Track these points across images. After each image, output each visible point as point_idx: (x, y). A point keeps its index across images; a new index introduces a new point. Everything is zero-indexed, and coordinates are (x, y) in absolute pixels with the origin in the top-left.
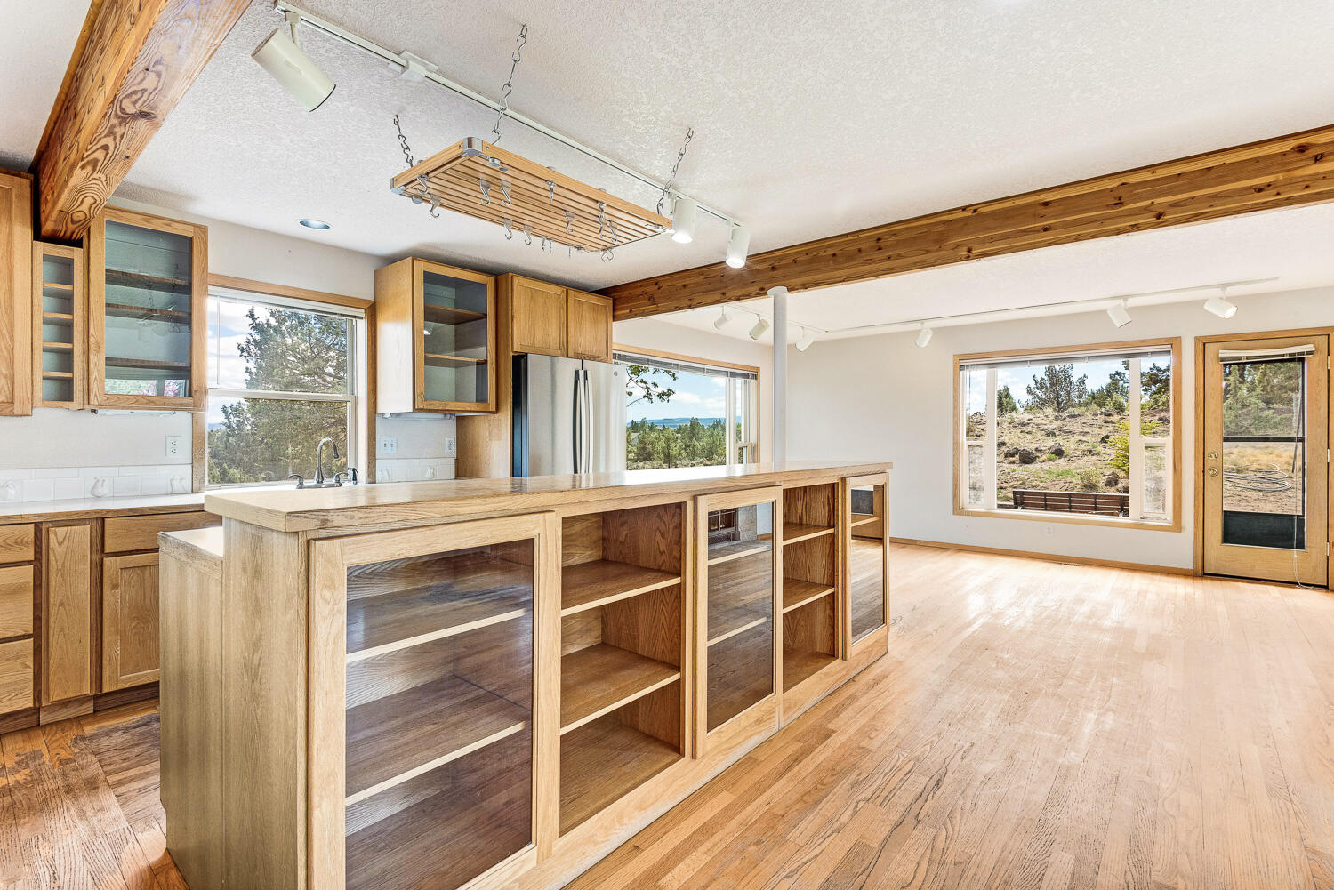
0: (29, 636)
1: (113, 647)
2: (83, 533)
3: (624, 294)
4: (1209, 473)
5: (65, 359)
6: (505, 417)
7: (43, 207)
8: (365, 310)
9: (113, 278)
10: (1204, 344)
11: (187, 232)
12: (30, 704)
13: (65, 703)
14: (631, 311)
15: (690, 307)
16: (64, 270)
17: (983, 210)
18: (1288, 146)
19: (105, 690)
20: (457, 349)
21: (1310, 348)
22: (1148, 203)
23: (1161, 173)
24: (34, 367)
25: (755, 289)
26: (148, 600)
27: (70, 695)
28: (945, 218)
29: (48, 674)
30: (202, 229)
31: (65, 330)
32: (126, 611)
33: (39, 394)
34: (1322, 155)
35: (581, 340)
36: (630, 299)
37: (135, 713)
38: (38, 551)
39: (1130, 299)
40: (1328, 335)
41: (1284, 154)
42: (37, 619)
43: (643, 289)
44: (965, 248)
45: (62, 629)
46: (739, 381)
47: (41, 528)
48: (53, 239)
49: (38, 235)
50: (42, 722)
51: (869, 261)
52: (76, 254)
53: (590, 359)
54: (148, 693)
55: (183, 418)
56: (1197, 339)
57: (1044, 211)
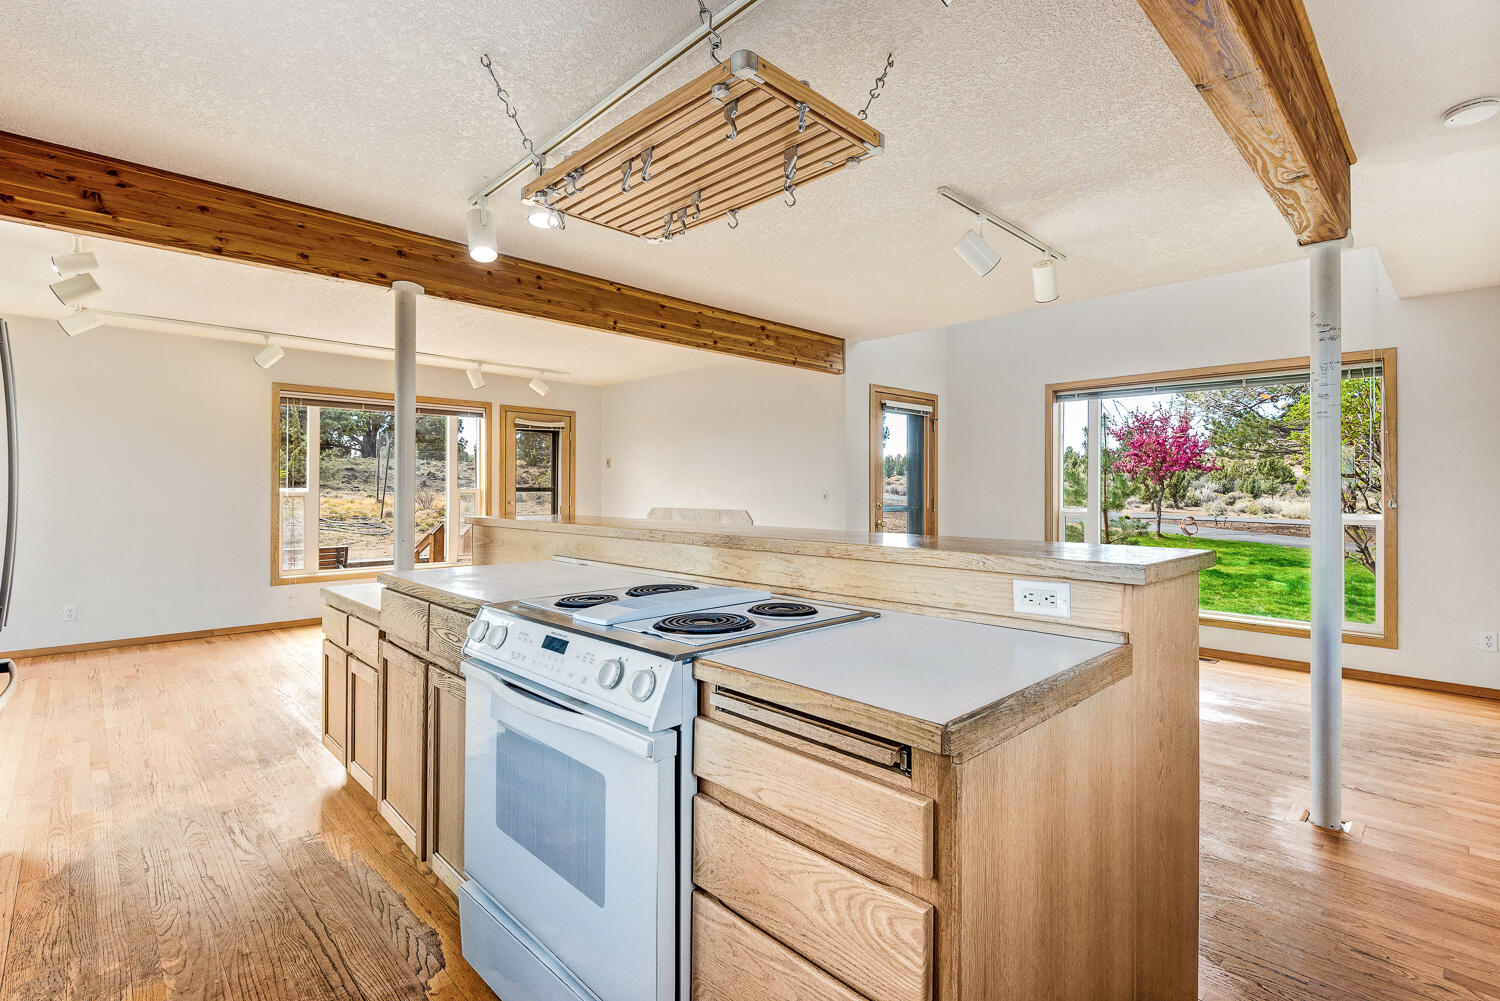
10: (506, 411)
17: (624, 291)
18: (758, 324)
22: (710, 331)
28: (597, 284)
39: (484, 366)
40: (571, 417)
44: (612, 320)
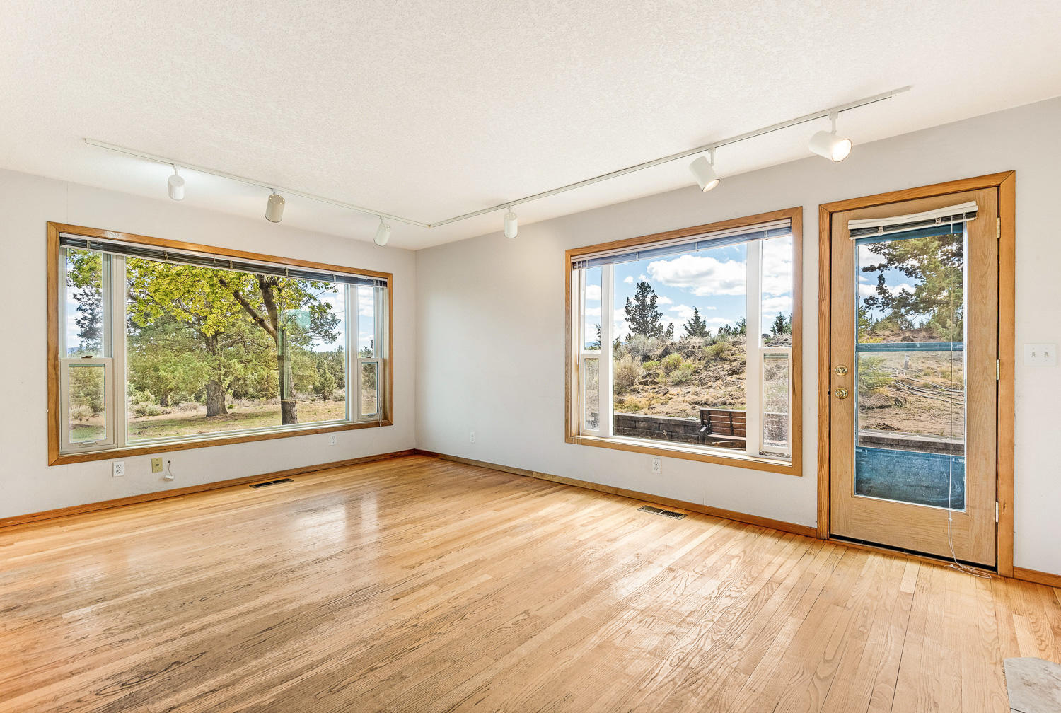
4: (835, 395)
10: (831, 214)
21: (972, 206)
40: (998, 186)
56: (822, 207)
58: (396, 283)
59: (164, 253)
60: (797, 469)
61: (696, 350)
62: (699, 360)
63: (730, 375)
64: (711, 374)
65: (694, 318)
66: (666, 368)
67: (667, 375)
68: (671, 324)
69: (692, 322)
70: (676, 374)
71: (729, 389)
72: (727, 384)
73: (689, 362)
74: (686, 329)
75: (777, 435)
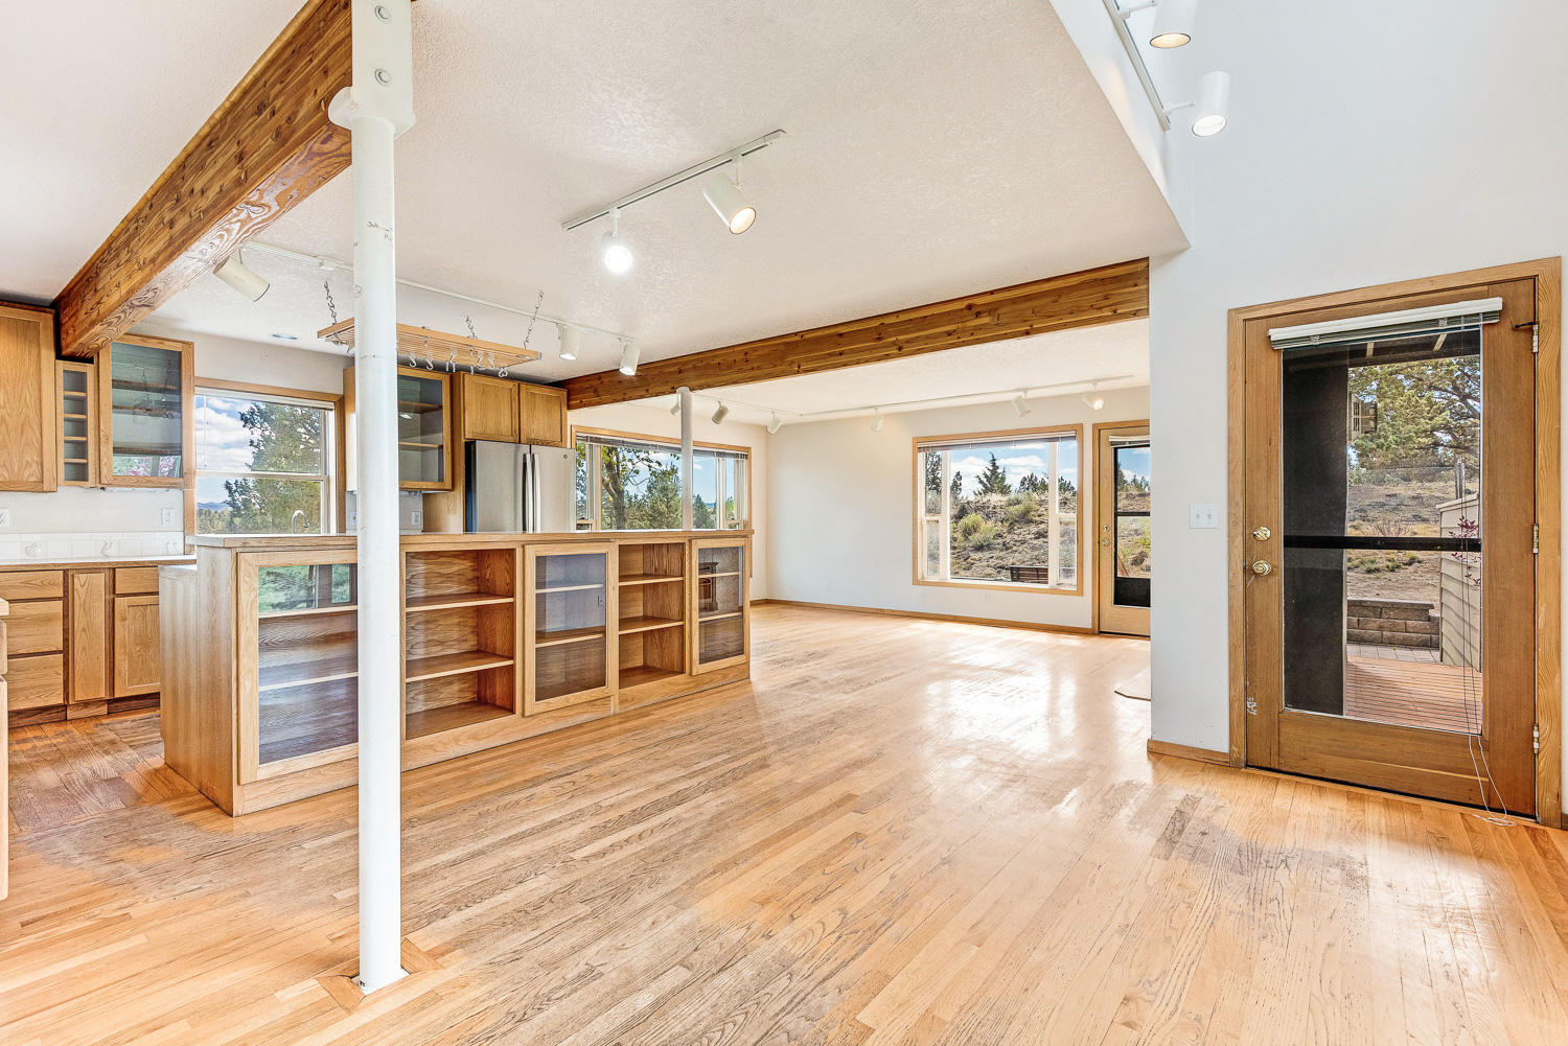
0: (60, 652)
1: (122, 664)
2: (100, 579)
3: (577, 386)
4: (1102, 544)
5: (80, 449)
6: (459, 495)
7: (63, 336)
8: (335, 403)
9: (118, 384)
10: (1099, 431)
11: (177, 347)
12: (61, 701)
13: (86, 704)
14: (581, 402)
15: (624, 400)
16: (78, 381)
17: (807, 336)
18: (963, 305)
19: (117, 696)
20: (423, 433)
22: (894, 339)
23: (903, 317)
24: (57, 457)
25: (668, 387)
26: (149, 631)
27: (91, 697)
29: (74, 681)
30: (189, 344)
31: (80, 427)
32: (132, 638)
33: (62, 476)
34: (979, 313)
35: (534, 427)
36: (582, 391)
37: (139, 713)
38: (66, 591)
39: (1028, 392)
41: (962, 310)
42: (66, 640)
43: (589, 383)
44: (797, 365)
45: (84, 648)
46: (730, 461)
47: (68, 573)
48: (72, 358)
49: (59, 356)
50: (69, 718)
51: (740, 371)
52: (89, 369)
53: (538, 444)
54: (152, 700)
55: (176, 494)
56: (1094, 424)
57: (840, 340)
58: (754, 454)
59: (623, 442)
60: (1080, 592)
61: (998, 510)
62: (1002, 522)
63: (1036, 538)
64: (1016, 537)
65: (991, 468)
66: (965, 531)
67: (966, 539)
68: (958, 474)
69: (988, 473)
70: (976, 538)
71: (1036, 553)
72: (1033, 548)
73: (990, 524)
74: (981, 482)
75: (1067, 572)
